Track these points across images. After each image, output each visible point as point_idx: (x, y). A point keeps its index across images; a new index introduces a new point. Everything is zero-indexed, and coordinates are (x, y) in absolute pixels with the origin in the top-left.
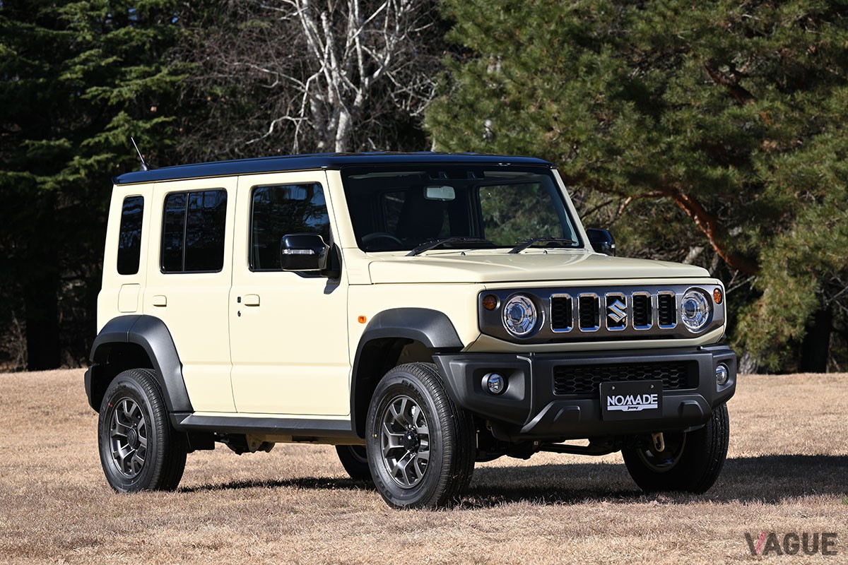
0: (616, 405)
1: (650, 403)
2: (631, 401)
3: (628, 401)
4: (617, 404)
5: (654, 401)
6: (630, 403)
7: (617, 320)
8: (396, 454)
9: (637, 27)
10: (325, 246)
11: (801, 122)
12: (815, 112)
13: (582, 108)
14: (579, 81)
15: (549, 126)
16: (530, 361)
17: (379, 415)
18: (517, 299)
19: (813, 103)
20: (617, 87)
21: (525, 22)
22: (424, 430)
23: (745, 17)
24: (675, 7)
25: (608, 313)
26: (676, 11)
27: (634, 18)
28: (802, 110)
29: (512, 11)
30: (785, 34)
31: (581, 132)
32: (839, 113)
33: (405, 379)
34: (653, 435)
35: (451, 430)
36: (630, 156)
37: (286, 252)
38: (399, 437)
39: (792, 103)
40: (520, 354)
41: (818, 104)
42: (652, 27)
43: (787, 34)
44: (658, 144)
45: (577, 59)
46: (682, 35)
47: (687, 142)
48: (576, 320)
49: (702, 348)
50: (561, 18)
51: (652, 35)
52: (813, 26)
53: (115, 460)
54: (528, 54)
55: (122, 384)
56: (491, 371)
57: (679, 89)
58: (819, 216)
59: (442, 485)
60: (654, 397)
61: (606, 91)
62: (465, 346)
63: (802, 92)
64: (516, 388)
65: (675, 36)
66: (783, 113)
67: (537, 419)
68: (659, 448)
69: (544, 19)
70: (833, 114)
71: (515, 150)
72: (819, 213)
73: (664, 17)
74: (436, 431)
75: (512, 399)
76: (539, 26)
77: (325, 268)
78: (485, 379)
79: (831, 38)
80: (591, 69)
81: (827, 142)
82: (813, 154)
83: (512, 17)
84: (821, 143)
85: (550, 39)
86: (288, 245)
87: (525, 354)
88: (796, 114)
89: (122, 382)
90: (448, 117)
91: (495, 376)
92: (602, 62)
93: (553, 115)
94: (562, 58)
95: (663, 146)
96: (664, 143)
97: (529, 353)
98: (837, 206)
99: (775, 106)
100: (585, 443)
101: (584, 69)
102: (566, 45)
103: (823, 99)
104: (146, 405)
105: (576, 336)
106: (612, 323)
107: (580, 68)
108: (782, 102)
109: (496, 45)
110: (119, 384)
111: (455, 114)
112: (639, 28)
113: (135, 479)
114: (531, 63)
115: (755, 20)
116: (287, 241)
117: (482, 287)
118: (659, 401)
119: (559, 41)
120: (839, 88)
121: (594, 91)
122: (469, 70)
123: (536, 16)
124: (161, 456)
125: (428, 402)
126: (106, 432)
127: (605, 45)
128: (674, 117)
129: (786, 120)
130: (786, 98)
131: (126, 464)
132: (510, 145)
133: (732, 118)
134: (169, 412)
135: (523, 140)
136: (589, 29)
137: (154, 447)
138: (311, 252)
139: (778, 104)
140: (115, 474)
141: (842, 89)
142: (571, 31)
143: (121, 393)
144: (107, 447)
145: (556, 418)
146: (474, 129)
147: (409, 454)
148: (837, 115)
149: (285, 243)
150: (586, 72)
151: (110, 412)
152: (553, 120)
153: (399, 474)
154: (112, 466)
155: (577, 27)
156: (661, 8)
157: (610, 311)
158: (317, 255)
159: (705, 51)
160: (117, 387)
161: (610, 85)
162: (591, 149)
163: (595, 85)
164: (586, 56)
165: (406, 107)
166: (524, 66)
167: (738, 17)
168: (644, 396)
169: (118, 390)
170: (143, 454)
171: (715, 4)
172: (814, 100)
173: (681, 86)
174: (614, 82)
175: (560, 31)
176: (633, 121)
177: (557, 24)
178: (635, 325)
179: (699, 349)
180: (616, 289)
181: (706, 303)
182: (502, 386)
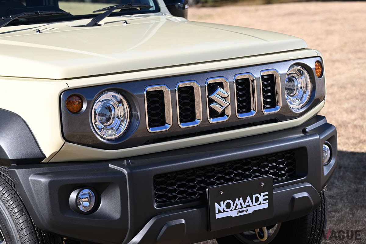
0: (224, 211)
1: (260, 204)
2: (241, 204)
3: (237, 205)
4: (226, 209)
5: (264, 200)
6: (239, 206)
7: (220, 110)
16: (125, 172)
18: (106, 96)
25: (210, 103)
40: (113, 161)
48: (175, 114)
56: (80, 187)
60: (264, 196)
62: (47, 156)
64: (110, 205)
68: (262, 237)
75: (106, 219)
78: (73, 196)
87: (117, 161)
91: (86, 191)
97: (122, 160)
105: (176, 133)
106: (214, 114)
117: (63, 86)
118: (270, 199)
145: (160, 236)
157: (211, 101)
168: (254, 196)
178: (239, 112)
179: (304, 131)
180: (216, 74)
181: (309, 80)
182: (93, 203)
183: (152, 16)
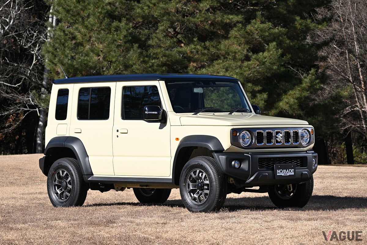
1: (291, 173)
4: (280, 173)
5: (293, 172)
6: (284, 172)
7: (279, 140)
8: (193, 191)
9: (136, 11)
10: (161, 110)
11: (208, 55)
12: (213, 50)
13: (113, 47)
14: (111, 35)
15: (99, 54)
16: (250, 156)
17: (186, 176)
18: (244, 132)
19: (213, 47)
20: (128, 38)
21: (86, 7)
22: (207, 182)
23: (183, 8)
24: (154, 3)
26: (155, 5)
27: (136, 7)
28: (208, 50)
29: (81, 3)
30: (201, 16)
31: (113, 57)
32: (224, 51)
33: (199, 162)
34: (287, 185)
35: (219, 182)
36: (135, 68)
37: (146, 112)
38: (194, 185)
39: (204, 46)
40: (245, 153)
41: (215, 47)
42: (143, 11)
43: (202, 16)
44: (148, 63)
45: (110, 25)
46: (156, 15)
47: (160, 63)
48: (265, 140)
49: (308, 152)
50: (103, 6)
51: (143, 15)
52: (212, 13)
53: (55, 195)
54: (88, 22)
55: (60, 164)
56: (235, 160)
57: (156, 39)
58: (217, 97)
59: (215, 203)
60: (293, 170)
61: (124, 39)
62: (225, 150)
63: (209, 42)
64: (245, 166)
65: (153, 16)
66: (200, 51)
67: (252, 178)
68: (290, 190)
69: (95, 7)
70: (222, 51)
71: (83, 65)
72: (217, 95)
73: (149, 7)
74: (213, 182)
75: (243, 170)
76: (94, 10)
77: (161, 119)
78: (233, 163)
79: (221, 18)
80: (117, 29)
81: (220, 64)
82: (214, 69)
83: (81, 5)
84: (217, 64)
85: (99, 15)
86: (147, 110)
87: (248, 153)
88: (206, 52)
89: (60, 163)
90: (53, 49)
91: (237, 161)
92: (122, 26)
93: (100, 49)
94: (104, 24)
95: (151, 64)
96: (151, 63)
97: (249, 153)
98: (225, 93)
99: (197, 48)
100: (258, 188)
101: (114, 29)
102: (106, 18)
103: (218, 45)
104: (72, 172)
105: (265, 147)
106: (277, 142)
107: (112, 29)
108: (200, 46)
109: (72, 17)
110: (58, 163)
111: (56, 48)
112: (137, 12)
113: (65, 202)
114: (89, 26)
115: (188, 9)
116: (146, 108)
117: (232, 127)
119: (102, 16)
120: (224, 40)
121: (118, 39)
122: (59, 28)
123: (92, 5)
124: (78, 193)
125: (209, 171)
126: (51, 183)
127: (123, 18)
128: (154, 51)
129: (201, 54)
130: (202, 44)
131: (61, 196)
132: (81, 62)
133: (178, 52)
134: (83, 175)
135: (87, 60)
136: (114, 11)
137: (76, 189)
138: (156, 113)
139: (198, 47)
140: (55, 200)
141: (225, 40)
142: (107, 12)
143: (59, 167)
144: (51, 189)
145: (259, 178)
146: (65, 55)
147: (199, 191)
148: (224, 52)
149: (146, 109)
150: (115, 31)
151: (53, 175)
152: (100, 51)
153: (195, 199)
154: (54, 197)
155: (110, 10)
156: (148, 3)
157: (277, 137)
158: (158, 114)
159: (167, 23)
160: (57, 165)
161: (125, 36)
162: (117, 65)
163: (118, 36)
164: (115, 24)
165: (23, 44)
166: (86, 27)
167: (180, 8)
168: (290, 170)
169: (58, 166)
170: (69, 191)
171: (171, 2)
172: (214, 45)
173: (158, 38)
174: (127, 35)
175: (103, 12)
176: (137, 52)
177: (101, 9)
178: (285, 143)
179: (306, 152)
180: (278, 129)
181: (308, 135)
182: (239, 165)
183: (249, 114)
